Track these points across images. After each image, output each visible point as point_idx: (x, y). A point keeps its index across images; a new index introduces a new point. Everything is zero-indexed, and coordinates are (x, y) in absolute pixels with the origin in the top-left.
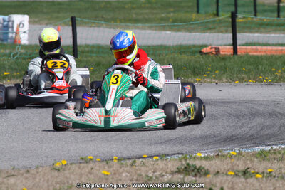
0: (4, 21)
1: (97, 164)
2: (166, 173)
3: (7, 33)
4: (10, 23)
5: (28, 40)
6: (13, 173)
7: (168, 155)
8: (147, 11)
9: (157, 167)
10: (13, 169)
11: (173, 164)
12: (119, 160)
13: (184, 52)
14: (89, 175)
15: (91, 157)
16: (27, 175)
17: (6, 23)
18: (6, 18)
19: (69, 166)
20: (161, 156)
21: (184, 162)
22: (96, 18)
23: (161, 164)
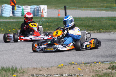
0: (37, 8)
1: (76, 65)
2: (104, 69)
3: (38, 13)
4: (40, 9)
5: (47, 15)
6: (42, 69)
7: (105, 62)
8: (95, 3)
9: (100, 67)
10: (42, 68)
11: (107, 66)
12: (85, 64)
13: (111, 20)
14: (73, 70)
15: (73, 63)
16: (48, 70)
17: (38, 9)
18: (38, 6)
19: (64, 66)
20: (102, 62)
21: (111, 65)
22: (74, 6)
23: (102, 65)
